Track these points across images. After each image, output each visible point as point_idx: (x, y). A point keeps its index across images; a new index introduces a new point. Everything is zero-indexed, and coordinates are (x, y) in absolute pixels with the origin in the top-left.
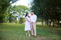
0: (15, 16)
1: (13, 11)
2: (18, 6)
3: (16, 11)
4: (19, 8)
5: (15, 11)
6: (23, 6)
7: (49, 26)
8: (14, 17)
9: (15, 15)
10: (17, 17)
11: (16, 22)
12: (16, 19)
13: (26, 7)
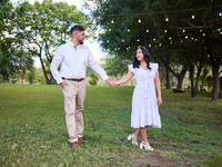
0: (26, 50)
1: (15, 30)
2: (37, 4)
3: (28, 29)
4: (41, 13)
5: (23, 28)
6: (60, 5)
7: (175, 91)
8: (20, 54)
9: (28, 46)
10: (34, 53)
11: (31, 79)
12: (31, 62)
13: (74, 7)
